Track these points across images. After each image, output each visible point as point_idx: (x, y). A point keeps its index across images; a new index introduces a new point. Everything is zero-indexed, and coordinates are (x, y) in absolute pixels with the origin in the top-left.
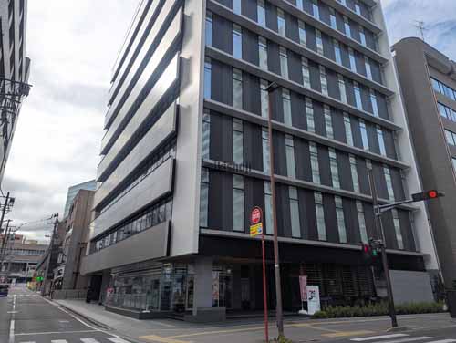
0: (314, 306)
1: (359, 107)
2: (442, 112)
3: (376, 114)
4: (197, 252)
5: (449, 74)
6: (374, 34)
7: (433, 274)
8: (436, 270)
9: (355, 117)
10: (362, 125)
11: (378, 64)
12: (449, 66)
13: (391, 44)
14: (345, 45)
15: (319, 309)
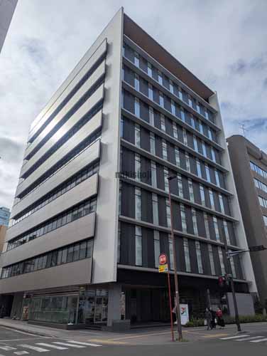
0: (184, 319)
1: (209, 180)
2: (257, 184)
3: (218, 185)
4: (116, 281)
5: (260, 159)
6: (216, 132)
7: (254, 295)
8: (255, 293)
9: (207, 186)
10: (211, 192)
11: (219, 151)
12: (260, 154)
13: (226, 138)
14: (199, 139)
15: (188, 321)
